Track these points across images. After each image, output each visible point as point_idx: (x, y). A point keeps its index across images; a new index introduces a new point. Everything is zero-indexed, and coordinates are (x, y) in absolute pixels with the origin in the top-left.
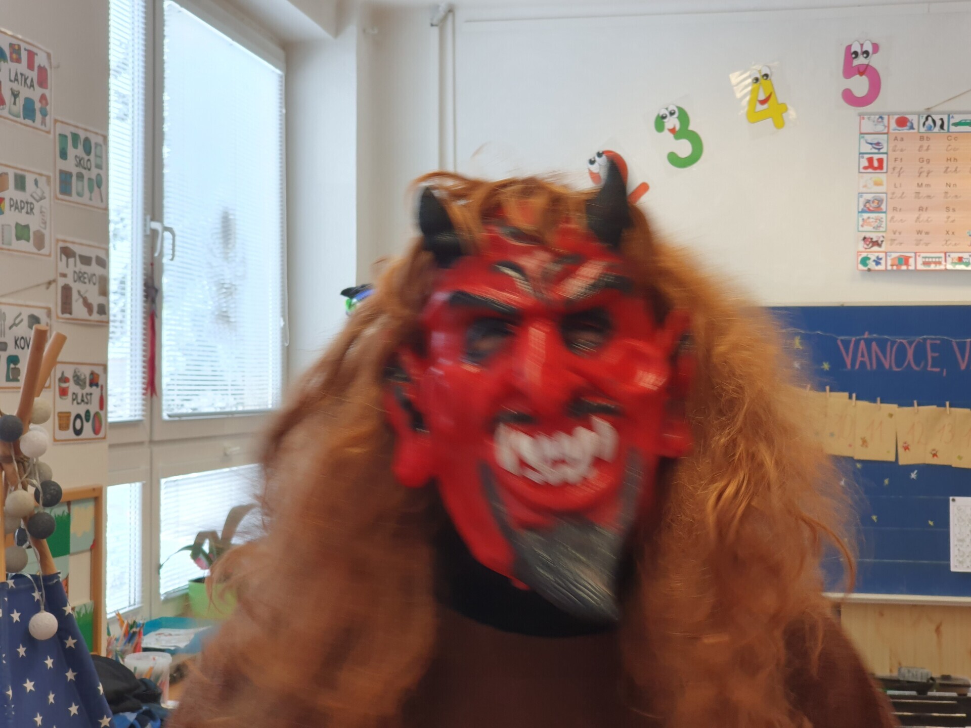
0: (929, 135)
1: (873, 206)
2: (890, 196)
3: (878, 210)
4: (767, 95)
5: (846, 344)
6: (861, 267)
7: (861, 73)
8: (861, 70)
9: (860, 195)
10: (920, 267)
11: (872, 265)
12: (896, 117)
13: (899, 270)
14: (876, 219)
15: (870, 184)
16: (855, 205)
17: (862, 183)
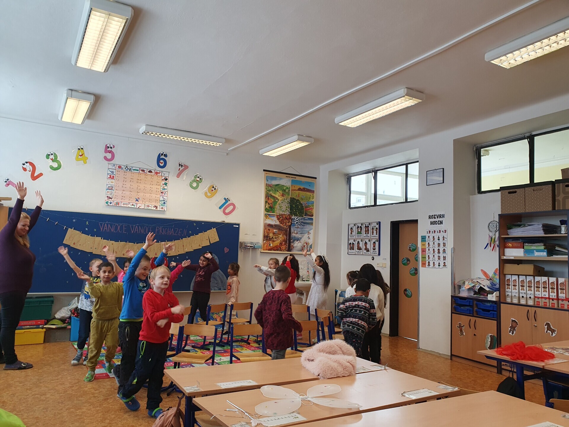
0: (126, 171)
1: (110, 188)
2: (115, 186)
3: (112, 189)
4: (82, 154)
5: (101, 224)
6: (106, 204)
7: (109, 153)
8: (110, 152)
9: (107, 185)
10: (122, 205)
11: (109, 204)
12: (118, 165)
13: (116, 206)
14: (111, 192)
15: (110, 182)
16: (105, 187)
17: (108, 182)
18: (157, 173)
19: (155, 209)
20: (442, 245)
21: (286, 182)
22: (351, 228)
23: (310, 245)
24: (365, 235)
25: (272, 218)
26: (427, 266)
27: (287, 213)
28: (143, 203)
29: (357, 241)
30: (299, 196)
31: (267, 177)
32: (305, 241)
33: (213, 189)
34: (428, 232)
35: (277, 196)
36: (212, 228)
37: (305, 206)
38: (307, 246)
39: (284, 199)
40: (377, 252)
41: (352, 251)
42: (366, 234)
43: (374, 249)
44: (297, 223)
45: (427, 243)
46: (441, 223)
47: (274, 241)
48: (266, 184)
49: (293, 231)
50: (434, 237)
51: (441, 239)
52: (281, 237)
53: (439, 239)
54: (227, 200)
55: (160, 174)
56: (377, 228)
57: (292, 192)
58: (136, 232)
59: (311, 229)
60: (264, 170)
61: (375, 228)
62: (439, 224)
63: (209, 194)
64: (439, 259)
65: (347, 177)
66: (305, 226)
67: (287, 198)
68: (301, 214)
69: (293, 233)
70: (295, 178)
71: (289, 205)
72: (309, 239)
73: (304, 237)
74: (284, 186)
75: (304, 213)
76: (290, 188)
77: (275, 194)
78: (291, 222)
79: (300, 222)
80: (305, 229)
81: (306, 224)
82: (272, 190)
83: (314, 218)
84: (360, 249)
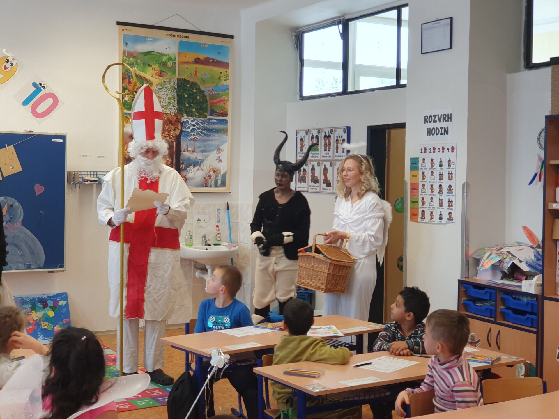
20: (446, 177)
21: (167, 46)
22: (302, 140)
23: (222, 173)
24: (324, 153)
26: (419, 220)
27: (172, 110)
29: (312, 165)
30: (196, 75)
31: (124, 36)
32: (211, 167)
33: (8, 65)
34: (423, 151)
35: (148, 75)
36: (6, 145)
37: (210, 95)
38: (217, 176)
39: (163, 82)
41: (303, 184)
42: (325, 150)
44: (193, 130)
45: (421, 174)
46: (446, 131)
48: (124, 52)
49: (185, 148)
50: (432, 160)
51: (445, 164)
53: (441, 166)
54: (38, 87)
57: (181, 66)
59: (225, 142)
60: (119, 23)
62: (442, 134)
64: (441, 205)
65: (294, 33)
66: (210, 135)
67: (170, 79)
68: (202, 112)
69: (186, 150)
70: (187, 37)
71: (176, 94)
72: (219, 162)
73: (209, 158)
74: (162, 54)
75: (209, 109)
76: (175, 58)
77: (145, 72)
78: (180, 128)
79: (199, 129)
80: (211, 143)
81: (213, 132)
82: (137, 62)
83: (229, 118)
84: (315, 180)
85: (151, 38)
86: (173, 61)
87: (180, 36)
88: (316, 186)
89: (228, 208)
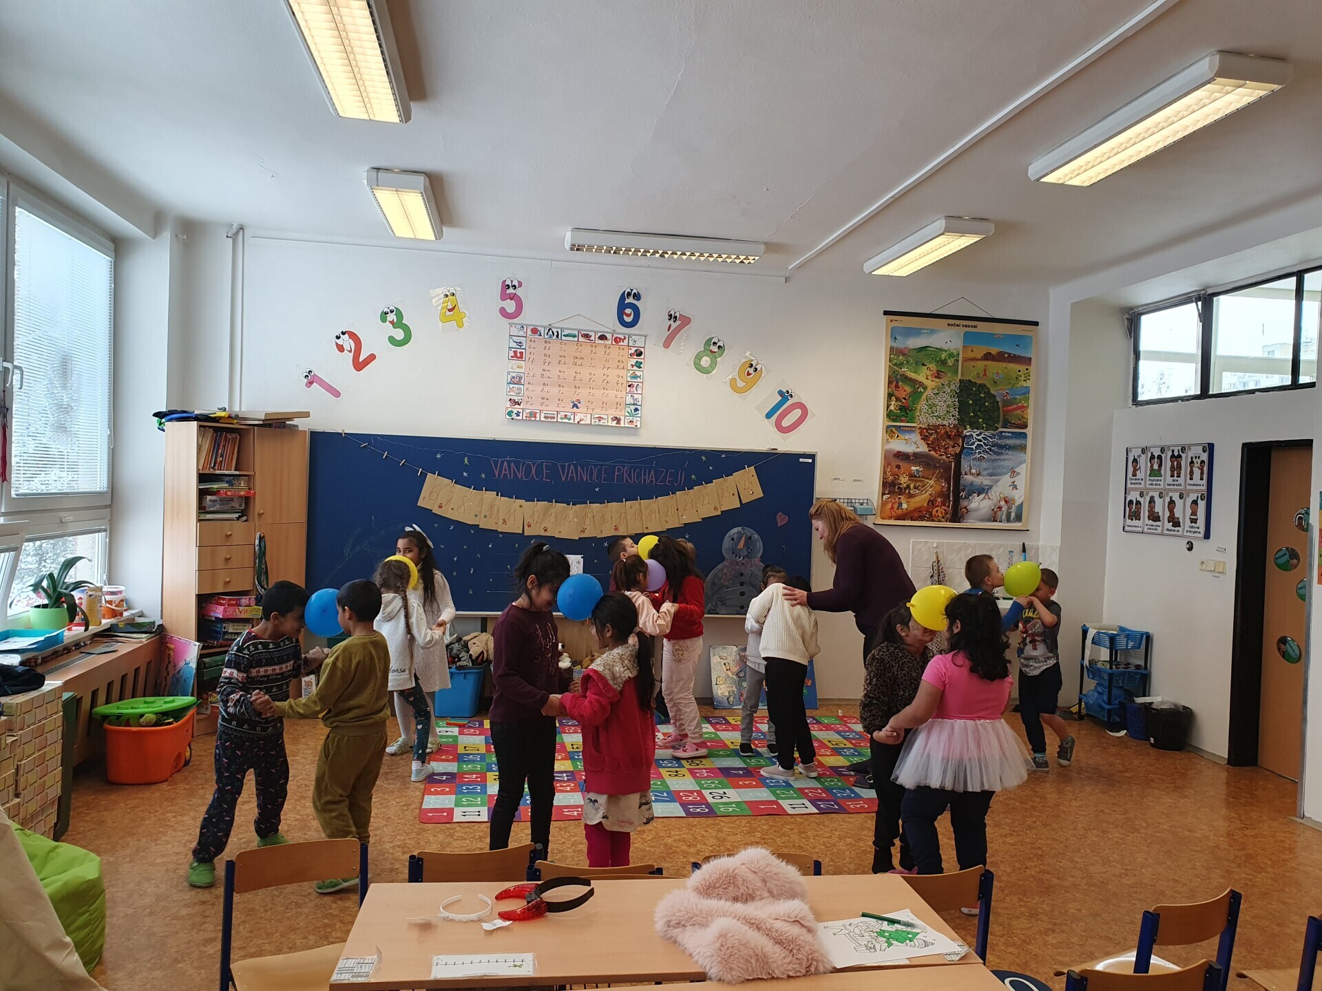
0: (550, 340)
1: (516, 381)
2: (526, 375)
3: (519, 383)
4: (453, 306)
5: (496, 463)
6: (508, 417)
7: (511, 299)
8: (512, 296)
9: (509, 373)
10: (543, 419)
11: (514, 416)
12: (531, 327)
13: (529, 420)
14: (518, 388)
15: (515, 367)
16: (505, 379)
17: (510, 366)
18: (617, 340)
19: (614, 423)
21: (947, 339)
22: (1135, 461)
23: (1017, 503)
24: (1169, 480)
25: (907, 437)
27: (951, 421)
28: (590, 411)
29: (1150, 495)
30: (985, 375)
31: (893, 329)
32: (1002, 496)
33: (751, 370)
35: (920, 378)
36: (746, 466)
37: (1004, 401)
38: (1009, 508)
39: (941, 386)
40: (1202, 530)
41: (1135, 522)
42: (1172, 476)
43: (1194, 521)
44: (979, 446)
47: (911, 496)
48: (892, 349)
49: (967, 469)
52: (932, 486)
55: (626, 341)
56: (1203, 462)
57: (965, 364)
58: (572, 477)
59: (1021, 463)
60: (886, 313)
61: (1197, 462)
63: (740, 384)
65: (1127, 316)
66: (1002, 454)
67: (950, 381)
68: (991, 423)
69: (968, 473)
70: (975, 327)
71: (957, 400)
72: (1013, 489)
73: (998, 484)
74: (941, 350)
75: (1001, 419)
76: (958, 354)
77: (917, 374)
78: (961, 445)
79: (987, 445)
80: (1002, 463)
81: (1006, 449)
82: (907, 362)
83: (1029, 431)
84: (1154, 517)
85: (927, 329)
86: (955, 358)
87: (966, 326)
88: (1156, 526)
89: (1024, 551)
